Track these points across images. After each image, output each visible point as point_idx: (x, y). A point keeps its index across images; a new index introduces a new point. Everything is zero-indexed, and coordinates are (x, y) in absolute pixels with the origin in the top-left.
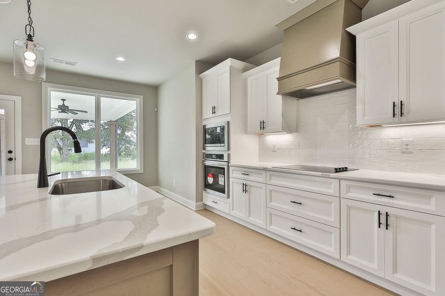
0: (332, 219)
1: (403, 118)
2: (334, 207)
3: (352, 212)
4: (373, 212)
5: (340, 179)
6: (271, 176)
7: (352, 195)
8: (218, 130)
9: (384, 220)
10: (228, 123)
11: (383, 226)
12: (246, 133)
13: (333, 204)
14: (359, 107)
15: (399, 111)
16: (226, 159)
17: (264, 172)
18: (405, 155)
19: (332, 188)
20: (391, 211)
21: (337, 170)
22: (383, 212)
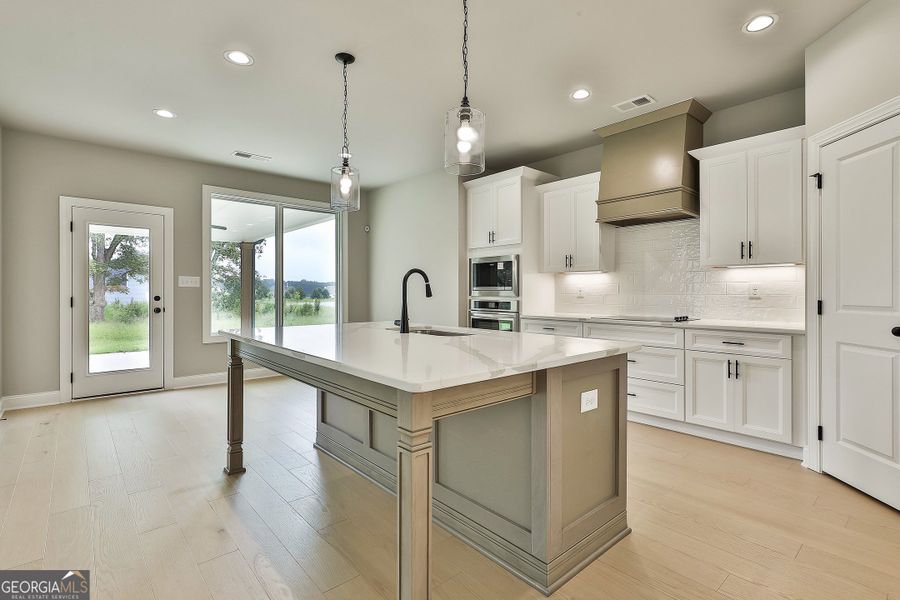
0: (676, 375)
1: (752, 261)
2: (677, 362)
3: (700, 365)
4: (722, 362)
5: (684, 329)
6: (590, 329)
7: (697, 345)
8: (500, 266)
9: (734, 370)
10: (518, 257)
11: (733, 376)
12: (540, 271)
13: (676, 359)
14: (703, 245)
15: (747, 253)
16: (514, 308)
17: (579, 325)
18: (754, 301)
19: (675, 338)
20: (741, 359)
21: (677, 320)
22: (733, 361)
